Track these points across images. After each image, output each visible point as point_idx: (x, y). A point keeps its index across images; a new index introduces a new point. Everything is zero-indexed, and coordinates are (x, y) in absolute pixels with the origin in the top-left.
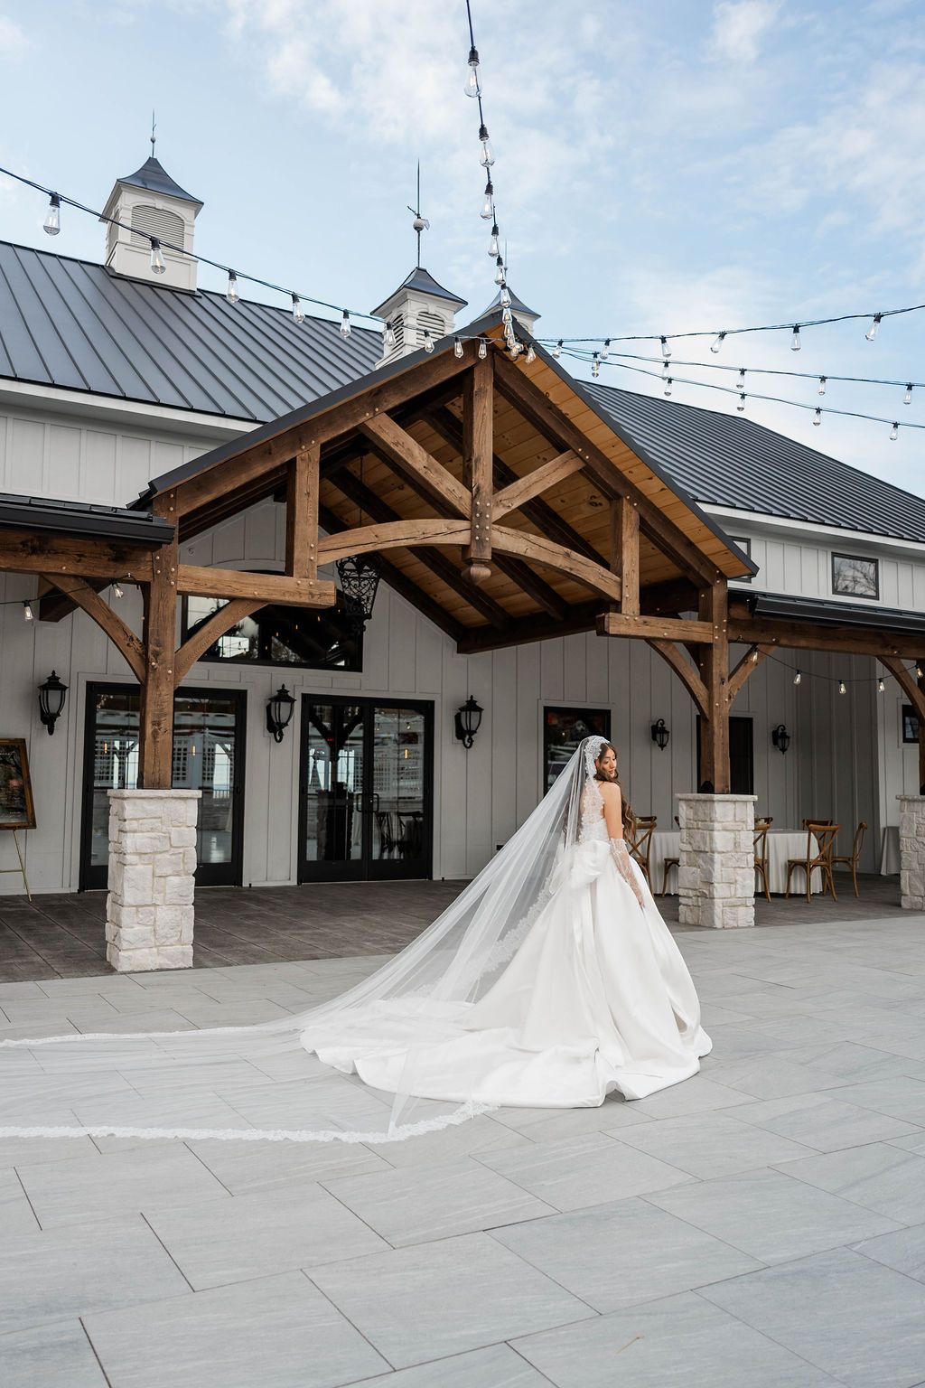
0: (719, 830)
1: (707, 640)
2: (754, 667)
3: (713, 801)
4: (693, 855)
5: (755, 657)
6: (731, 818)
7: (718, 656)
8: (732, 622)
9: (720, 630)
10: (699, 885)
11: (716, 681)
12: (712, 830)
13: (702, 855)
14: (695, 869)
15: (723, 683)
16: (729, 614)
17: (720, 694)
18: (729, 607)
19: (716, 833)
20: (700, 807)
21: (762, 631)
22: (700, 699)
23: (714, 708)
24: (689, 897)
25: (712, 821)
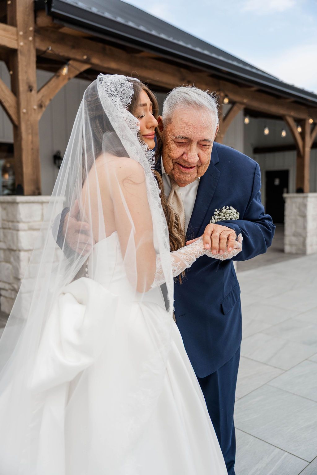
0: (24, 230)
1: (12, 44)
2: (66, 82)
3: (17, 203)
4: (7, 252)
5: (65, 71)
6: (38, 218)
7: (25, 64)
8: (39, 31)
9: (25, 37)
10: (11, 280)
11: (22, 87)
12: (18, 230)
13: (13, 253)
14: (8, 265)
15: (31, 90)
16: (35, 22)
17: (28, 102)
18: (36, 17)
19: (21, 234)
20: (10, 208)
21: (73, 47)
22: (6, 105)
23: (22, 115)
24: (6, 290)
25: (18, 222)
